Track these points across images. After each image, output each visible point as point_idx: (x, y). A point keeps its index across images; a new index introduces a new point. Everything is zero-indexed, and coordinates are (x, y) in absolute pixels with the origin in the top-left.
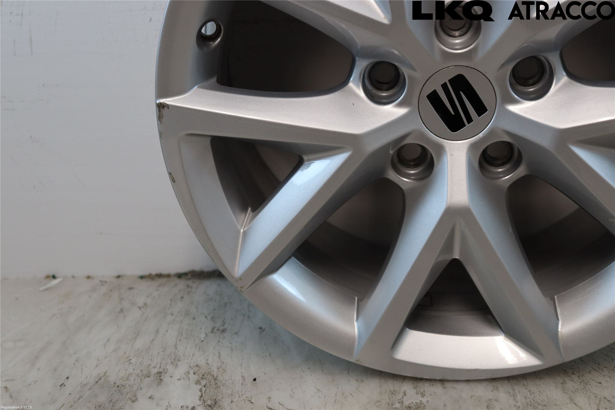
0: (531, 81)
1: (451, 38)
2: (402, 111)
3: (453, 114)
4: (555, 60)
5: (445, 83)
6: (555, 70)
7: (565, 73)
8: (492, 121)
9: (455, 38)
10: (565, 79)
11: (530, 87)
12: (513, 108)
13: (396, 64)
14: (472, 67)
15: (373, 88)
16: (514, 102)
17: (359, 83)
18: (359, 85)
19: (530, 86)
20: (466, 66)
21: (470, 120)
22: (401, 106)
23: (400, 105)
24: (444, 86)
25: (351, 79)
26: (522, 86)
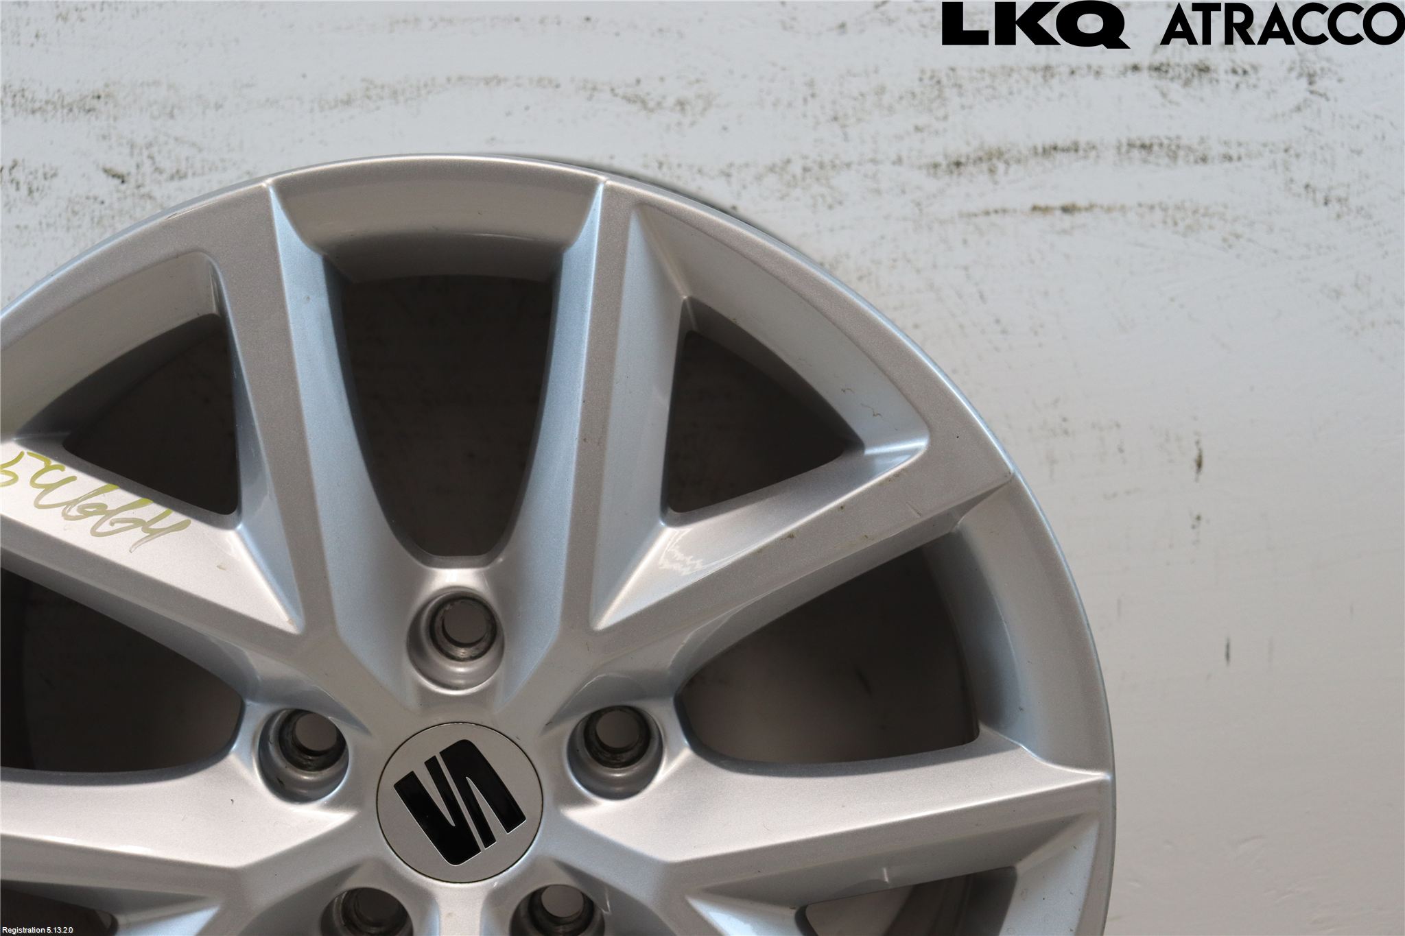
0: (626, 756)
1: (453, 662)
2: (340, 818)
3: (453, 824)
4: (664, 716)
5: (434, 758)
6: (665, 736)
7: (686, 742)
8: (535, 842)
9: (461, 663)
10: (686, 753)
11: (622, 769)
12: (578, 815)
13: (329, 718)
14: (488, 725)
15: (288, 763)
16: (580, 801)
17: (250, 753)
18: (251, 759)
19: (621, 767)
20: (477, 724)
21: (489, 839)
22: (338, 806)
23: (336, 804)
24: (432, 764)
25: (235, 747)
26: (606, 766)
